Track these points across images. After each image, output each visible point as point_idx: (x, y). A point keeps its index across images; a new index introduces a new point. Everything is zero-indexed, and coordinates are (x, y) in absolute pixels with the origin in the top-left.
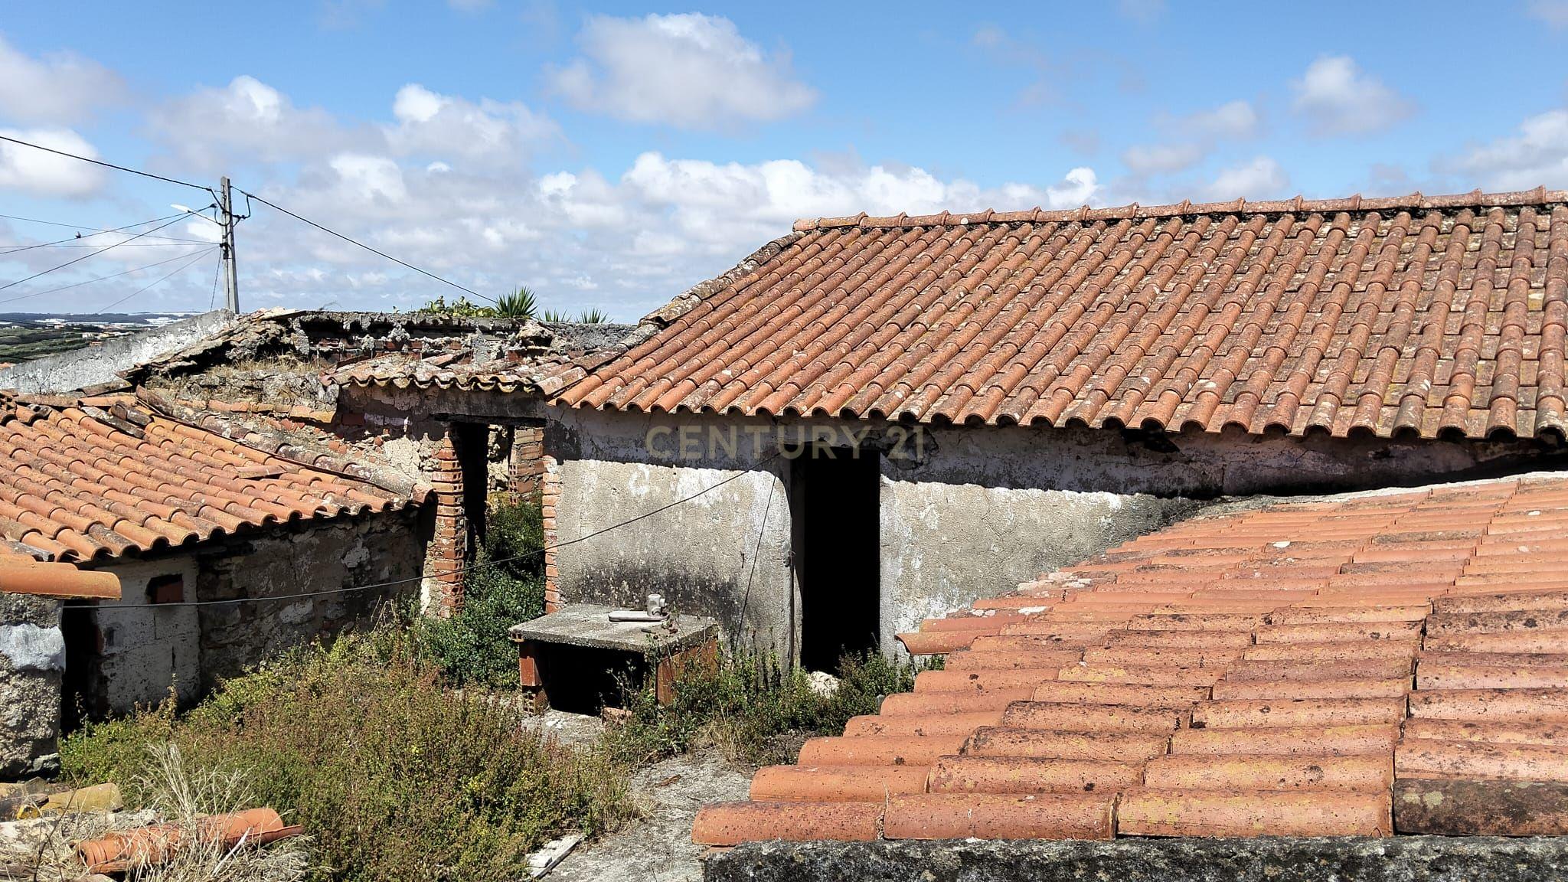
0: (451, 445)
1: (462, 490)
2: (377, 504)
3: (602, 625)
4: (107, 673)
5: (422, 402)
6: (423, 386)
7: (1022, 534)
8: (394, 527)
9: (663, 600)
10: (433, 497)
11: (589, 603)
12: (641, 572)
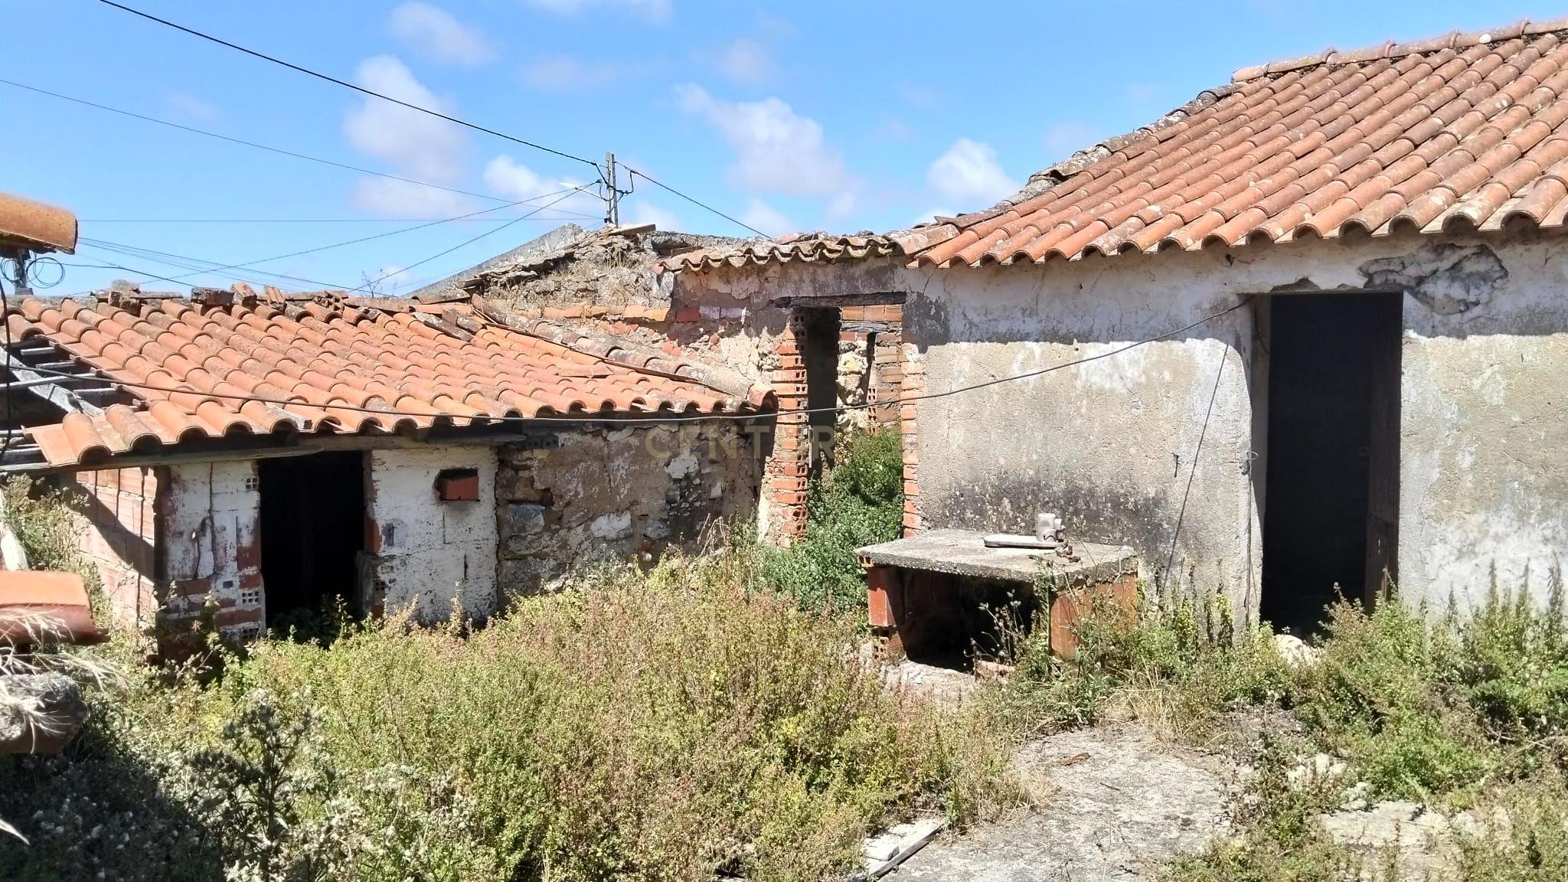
0: (793, 337)
1: (806, 392)
2: (705, 404)
3: (975, 551)
4: (384, 577)
5: (761, 285)
6: (761, 262)
8: (728, 435)
9: (1059, 521)
11: (959, 527)
12: (1028, 485)
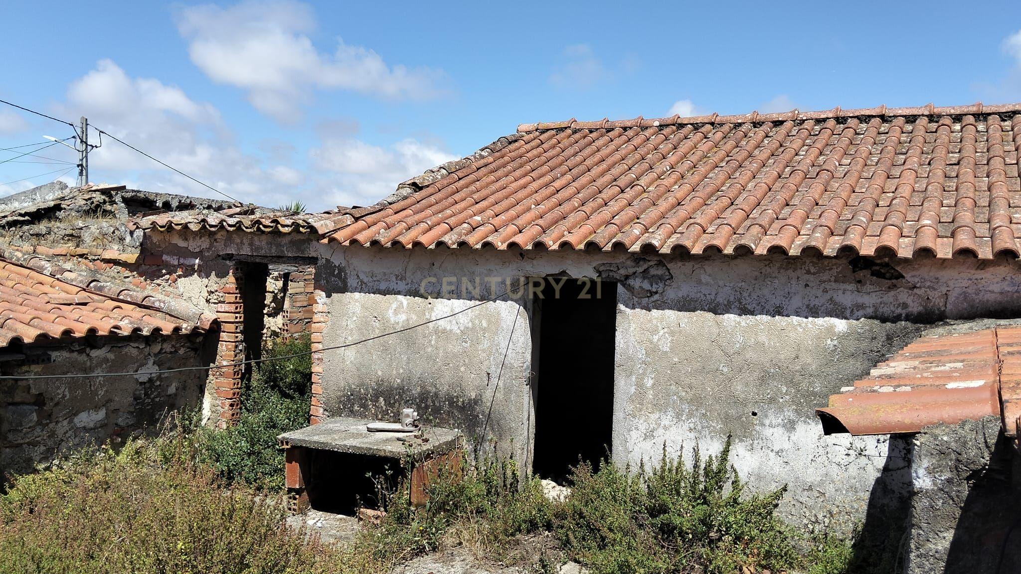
0: (234, 281)
1: (242, 320)
2: (167, 328)
3: (361, 435)
5: (211, 245)
6: (213, 229)
7: (750, 355)
8: (182, 349)
9: (415, 414)
10: (216, 326)
11: (349, 416)
12: (396, 389)
